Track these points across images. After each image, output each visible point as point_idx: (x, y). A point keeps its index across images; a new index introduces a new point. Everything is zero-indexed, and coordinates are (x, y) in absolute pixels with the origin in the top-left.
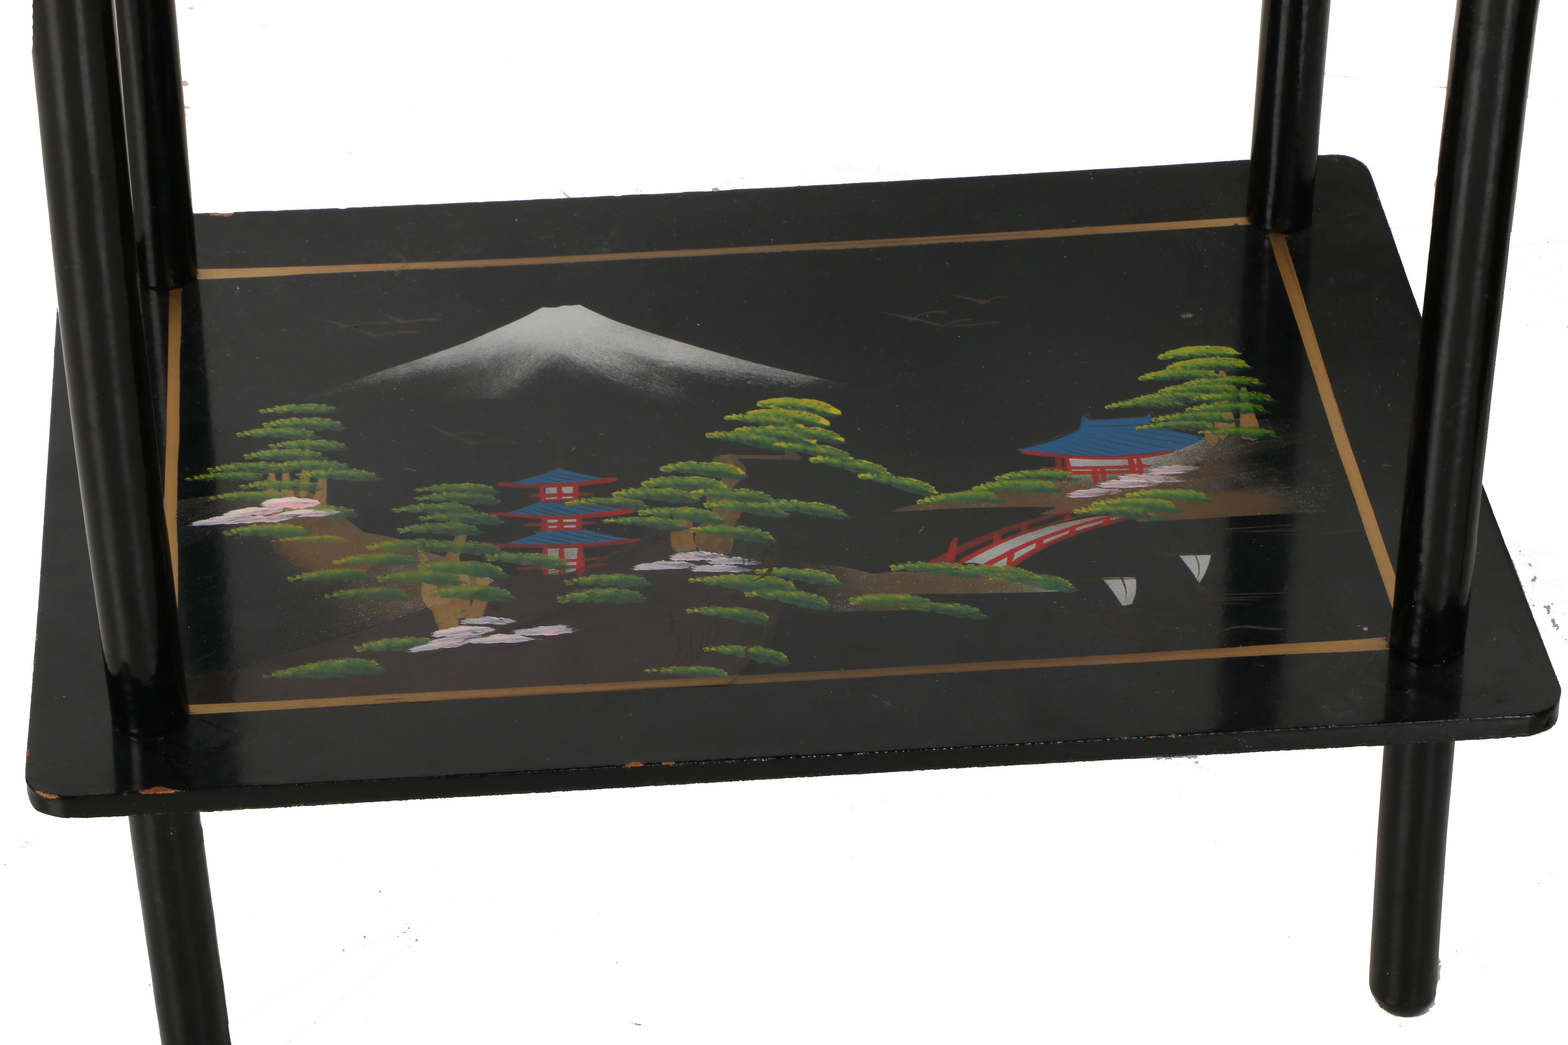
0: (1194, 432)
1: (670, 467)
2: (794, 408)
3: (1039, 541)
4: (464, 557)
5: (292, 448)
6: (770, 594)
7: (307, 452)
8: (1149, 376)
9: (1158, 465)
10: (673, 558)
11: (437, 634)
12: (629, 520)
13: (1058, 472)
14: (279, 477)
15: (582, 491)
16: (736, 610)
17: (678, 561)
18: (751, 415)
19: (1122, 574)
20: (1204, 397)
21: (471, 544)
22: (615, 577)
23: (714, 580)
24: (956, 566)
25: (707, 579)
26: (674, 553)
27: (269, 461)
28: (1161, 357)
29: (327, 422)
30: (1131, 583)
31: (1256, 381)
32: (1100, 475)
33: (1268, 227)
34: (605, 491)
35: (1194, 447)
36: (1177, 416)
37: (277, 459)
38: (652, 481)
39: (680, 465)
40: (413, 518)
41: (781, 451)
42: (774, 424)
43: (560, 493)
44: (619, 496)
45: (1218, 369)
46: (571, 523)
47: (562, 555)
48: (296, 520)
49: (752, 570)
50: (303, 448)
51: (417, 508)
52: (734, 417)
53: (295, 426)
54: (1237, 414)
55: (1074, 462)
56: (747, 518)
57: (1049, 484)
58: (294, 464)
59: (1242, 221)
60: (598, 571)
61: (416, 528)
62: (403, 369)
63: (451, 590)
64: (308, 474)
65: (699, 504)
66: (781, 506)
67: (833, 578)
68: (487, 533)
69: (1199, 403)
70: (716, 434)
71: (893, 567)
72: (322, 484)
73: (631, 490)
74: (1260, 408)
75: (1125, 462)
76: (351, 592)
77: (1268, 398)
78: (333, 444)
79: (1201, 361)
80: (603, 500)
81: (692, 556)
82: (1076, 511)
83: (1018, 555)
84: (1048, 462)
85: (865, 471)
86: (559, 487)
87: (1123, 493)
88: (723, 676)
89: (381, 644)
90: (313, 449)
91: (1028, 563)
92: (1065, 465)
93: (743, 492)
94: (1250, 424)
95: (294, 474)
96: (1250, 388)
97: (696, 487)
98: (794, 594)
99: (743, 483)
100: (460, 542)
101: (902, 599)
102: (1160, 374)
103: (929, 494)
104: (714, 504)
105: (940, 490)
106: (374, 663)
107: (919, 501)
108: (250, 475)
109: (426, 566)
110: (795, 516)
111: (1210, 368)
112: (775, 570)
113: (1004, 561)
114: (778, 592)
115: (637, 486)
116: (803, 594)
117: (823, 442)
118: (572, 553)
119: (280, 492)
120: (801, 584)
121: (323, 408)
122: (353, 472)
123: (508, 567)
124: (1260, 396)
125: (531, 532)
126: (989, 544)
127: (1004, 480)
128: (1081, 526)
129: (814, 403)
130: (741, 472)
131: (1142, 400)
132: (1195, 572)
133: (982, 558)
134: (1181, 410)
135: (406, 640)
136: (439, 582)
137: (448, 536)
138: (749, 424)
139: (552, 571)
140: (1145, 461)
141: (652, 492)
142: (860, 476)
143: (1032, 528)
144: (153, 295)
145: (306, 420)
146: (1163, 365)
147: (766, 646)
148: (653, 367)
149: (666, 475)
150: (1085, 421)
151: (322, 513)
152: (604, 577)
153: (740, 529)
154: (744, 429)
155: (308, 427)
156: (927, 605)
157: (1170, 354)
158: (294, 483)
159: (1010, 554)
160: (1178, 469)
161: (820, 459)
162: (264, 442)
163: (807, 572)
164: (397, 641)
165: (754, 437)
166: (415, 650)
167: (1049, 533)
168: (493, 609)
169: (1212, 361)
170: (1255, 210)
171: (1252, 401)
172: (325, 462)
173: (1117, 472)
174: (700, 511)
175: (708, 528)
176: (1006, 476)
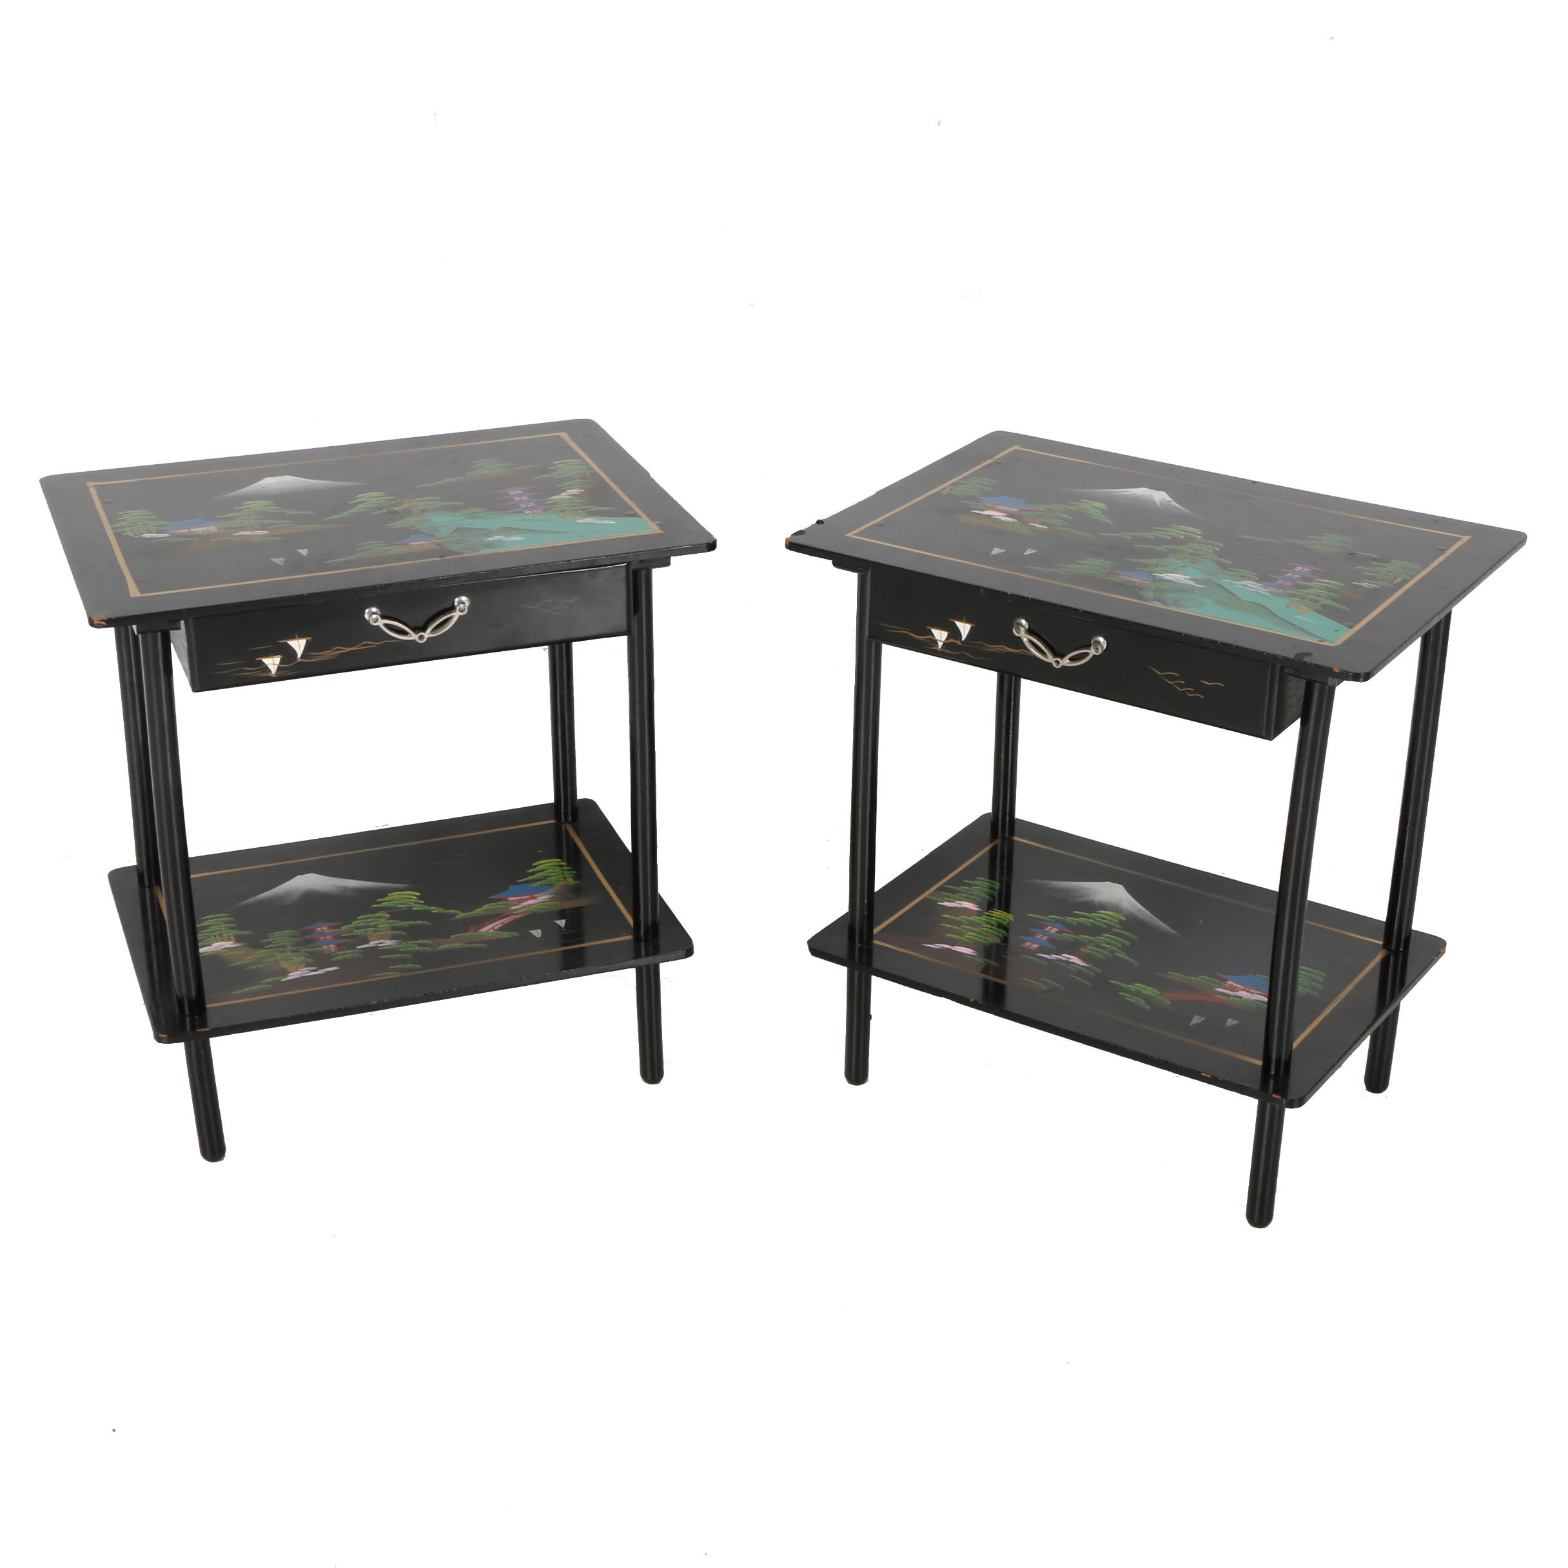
0: (551, 885)
1: (361, 917)
2: (402, 894)
3: (503, 923)
4: (292, 952)
5: (217, 928)
6: (409, 949)
7: (223, 929)
8: (531, 871)
9: (541, 896)
10: (370, 943)
11: (289, 975)
12: (350, 934)
13: (505, 902)
14: (215, 936)
15: (330, 928)
16: (398, 955)
17: (372, 944)
18: (387, 898)
19: (535, 928)
20: (552, 874)
21: (294, 948)
22: (350, 951)
23: (387, 947)
24: (474, 933)
25: (384, 948)
26: (370, 941)
27: (210, 932)
28: (534, 864)
29: (227, 919)
30: (539, 931)
31: (570, 868)
32: (520, 902)
33: (563, 821)
34: (339, 927)
35: (552, 889)
36: (544, 881)
37: (213, 932)
38: (356, 922)
39: (365, 916)
40: (270, 943)
41: (401, 908)
42: (396, 900)
43: (322, 929)
44: (345, 928)
45: (555, 866)
46: (329, 938)
47: (328, 947)
48: (226, 948)
49: (400, 943)
50: (221, 927)
51: (270, 940)
52: (380, 900)
53: (215, 921)
54: (565, 878)
55: (510, 899)
56: (394, 929)
57: (501, 906)
58: (220, 932)
59: (553, 821)
60: (344, 950)
61: (271, 945)
62: (251, 900)
63: (289, 962)
64: (227, 935)
65: (375, 926)
66: (406, 924)
67: (430, 942)
68: (298, 944)
69: (550, 877)
70: (375, 906)
71: (452, 936)
72: (232, 937)
73: (349, 926)
74: (573, 876)
75: (528, 897)
76: (253, 967)
77: (575, 872)
78: (232, 925)
79: (548, 864)
80: (339, 930)
81: (377, 942)
82: (514, 913)
83: (496, 928)
84: (501, 900)
85: (433, 910)
86: (321, 927)
87: (529, 906)
88: (399, 974)
89: (270, 980)
90: (225, 927)
91: (501, 929)
92: (506, 900)
93: (390, 921)
94: (570, 881)
95: (220, 935)
96: (568, 870)
97: (372, 922)
98: (418, 948)
99: (389, 919)
100: (290, 948)
101: (457, 945)
102: (535, 870)
103: (459, 914)
104: (381, 926)
105: (463, 912)
106: (269, 986)
107: (456, 917)
108: (204, 937)
109: (279, 956)
110: (411, 926)
111: (552, 866)
112: (409, 942)
113: (492, 930)
114: (412, 948)
115: (350, 924)
116: (421, 948)
117: (415, 903)
118: (332, 946)
119: (217, 941)
120: (420, 945)
121: (225, 915)
122: (242, 932)
123: (308, 952)
124: (572, 872)
125: (314, 942)
126: (486, 925)
127: (486, 907)
128: (518, 917)
129: (409, 892)
130: (388, 915)
131: (530, 878)
132: (561, 925)
133: (484, 930)
134: (545, 879)
135: (279, 978)
136: (286, 960)
137: (285, 947)
138: (387, 901)
139: (327, 952)
140: (535, 895)
141: (356, 925)
142: (433, 912)
143: (499, 920)
144: (147, 889)
145: (220, 919)
146: (535, 867)
147: (412, 963)
148: (346, 889)
149: (359, 920)
150: (511, 887)
151: (235, 945)
152: (346, 952)
153: (393, 932)
154: (386, 903)
155: (221, 921)
156: (467, 946)
157: (537, 863)
158: (221, 938)
159: (493, 928)
160: (548, 897)
161: (416, 908)
162: (206, 927)
163: (421, 941)
164: (275, 979)
165: (390, 905)
166: (283, 980)
167: (506, 920)
168: (308, 965)
169: (552, 864)
170: (557, 816)
171: (570, 874)
172: (231, 931)
173: (526, 900)
174: (376, 929)
175: (381, 933)
176: (486, 906)
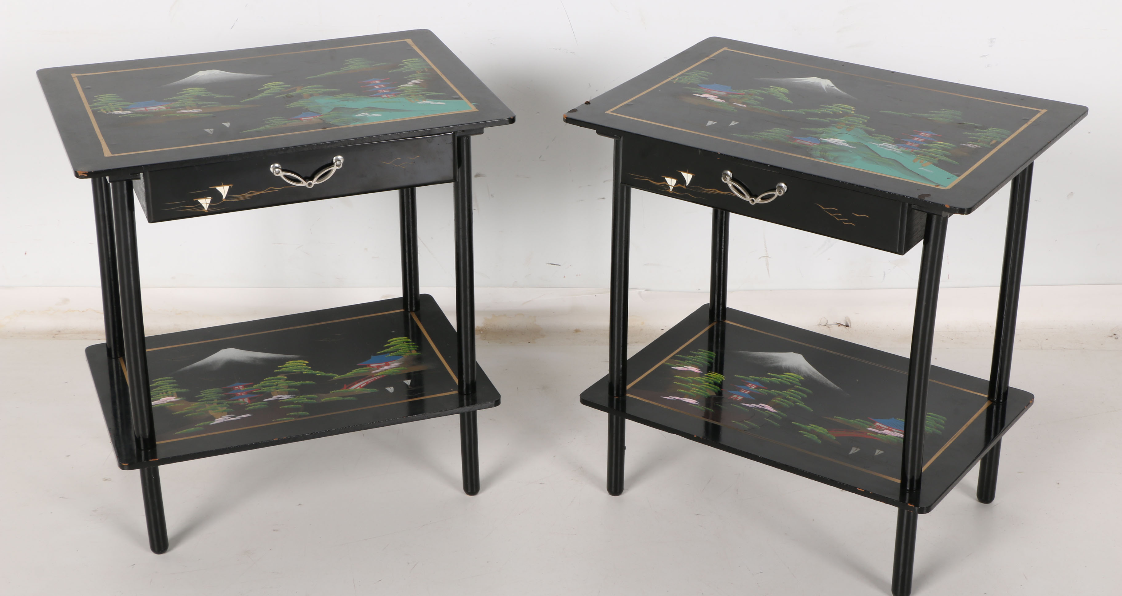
0: (401, 356)
1: (267, 379)
2: (296, 363)
3: (367, 382)
4: (218, 404)
5: (164, 387)
6: (300, 401)
7: (168, 388)
8: (386, 345)
9: (393, 363)
11: (215, 420)
12: (259, 391)
13: (368, 368)
14: (163, 393)
15: (245, 386)
16: (293, 406)
17: (274, 398)
18: (285, 366)
19: (389, 386)
20: (401, 348)
21: (218, 401)
22: (259, 403)
23: (285, 400)
24: (347, 390)
25: (283, 400)
26: (273, 396)
27: (159, 390)
28: (388, 341)
29: (172, 381)
30: (392, 388)
31: (414, 343)
32: (379, 367)
33: (409, 311)
34: (251, 386)
35: (401, 359)
36: (395, 353)
37: (161, 390)
38: (263, 382)
39: (269, 378)
40: (201, 397)
41: (295, 372)
42: (292, 367)
43: (239, 388)
44: (254, 387)
45: (403, 342)
46: (244, 393)
47: (243, 400)
48: (170, 402)
49: (295, 397)
50: (167, 387)
51: (202, 395)
52: (280, 366)
53: (163, 382)
54: (410, 351)
55: (371, 365)
56: (290, 387)
57: (366, 370)
58: (166, 390)
59: (402, 310)
60: (254, 402)
61: (203, 399)
62: (189, 366)
63: (217, 411)
64: (171, 392)
65: (277, 385)
66: (298, 383)
67: (316, 396)
68: (222, 398)
69: (400, 349)
70: (276, 371)
71: (331, 392)
72: (175, 394)
74: (416, 349)
75: (385, 364)
76: (190, 414)
77: (417, 346)
78: (175, 385)
79: (399, 341)
80: (251, 388)
81: (278, 396)
82: (375, 375)
83: (362, 386)
84: (365, 366)
85: (318, 373)
86: (238, 386)
87: (386, 370)
88: (293, 419)
89: (201, 424)
90: (170, 386)
91: (365, 387)
92: (369, 366)
93: (287, 382)
94: (414, 353)
95: (166, 392)
96: (413, 345)
97: (275, 382)
98: (307, 400)
99: (287, 380)
100: (216, 401)
101: (335, 398)
102: (389, 345)
103: (336, 376)
104: (280, 385)
105: (339, 375)
106: (200, 428)
107: (334, 378)
108: (155, 394)
109: (208, 407)
110: (302, 385)
111: (401, 342)
112: (300, 396)
113: (359, 387)
114: (302, 401)
115: (259, 384)
116: (309, 400)
117: (305, 369)
118: (246, 400)
119: (164, 397)
120: (308, 398)
121: (170, 378)
122: (182, 390)
123: (230, 404)
124: (415, 346)
125: (234, 396)
126: (353, 385)
127: (355, 371)
128: (376, 378)
129: (301, 361)
130: (286, 378)
131: (386, 350)
132: (407, 383)
133: (353, 387)
134: (396, 351)
135: (208, 422)
136: (213, 409)
137: (212, 400)
139: (242, 404)
140: (389, 363)
141: (263, 385)
142: (317, 375)
143: (364, 380)
145: (166, 381)
146: (389, 343)
147: (302, 411)
148: (255, 359)
149: (266, 380)
150: (372, 357)
151: (177, 399)
152: (256, 403)
153: (289, 389)
154: (284, 369)
155: (167, 382)
156: (341, 399)
157: (391, 340)
158: (167, 394)
159: (360, 386)
160: (398, 364)
161: (306, 372)
162: (156, 387)
163: (308, 396)
164: (206, 423)
165: (287, 370)
166: (211, 424)
167: (369, 380)
168: (229, 413)
169: (401, 340)
170: (406, 307)
171: (414, 347)
172: (174, 389)
173: (383, 366)
174: (277, 387)
175: (280, 390)
176: (355, 370)
